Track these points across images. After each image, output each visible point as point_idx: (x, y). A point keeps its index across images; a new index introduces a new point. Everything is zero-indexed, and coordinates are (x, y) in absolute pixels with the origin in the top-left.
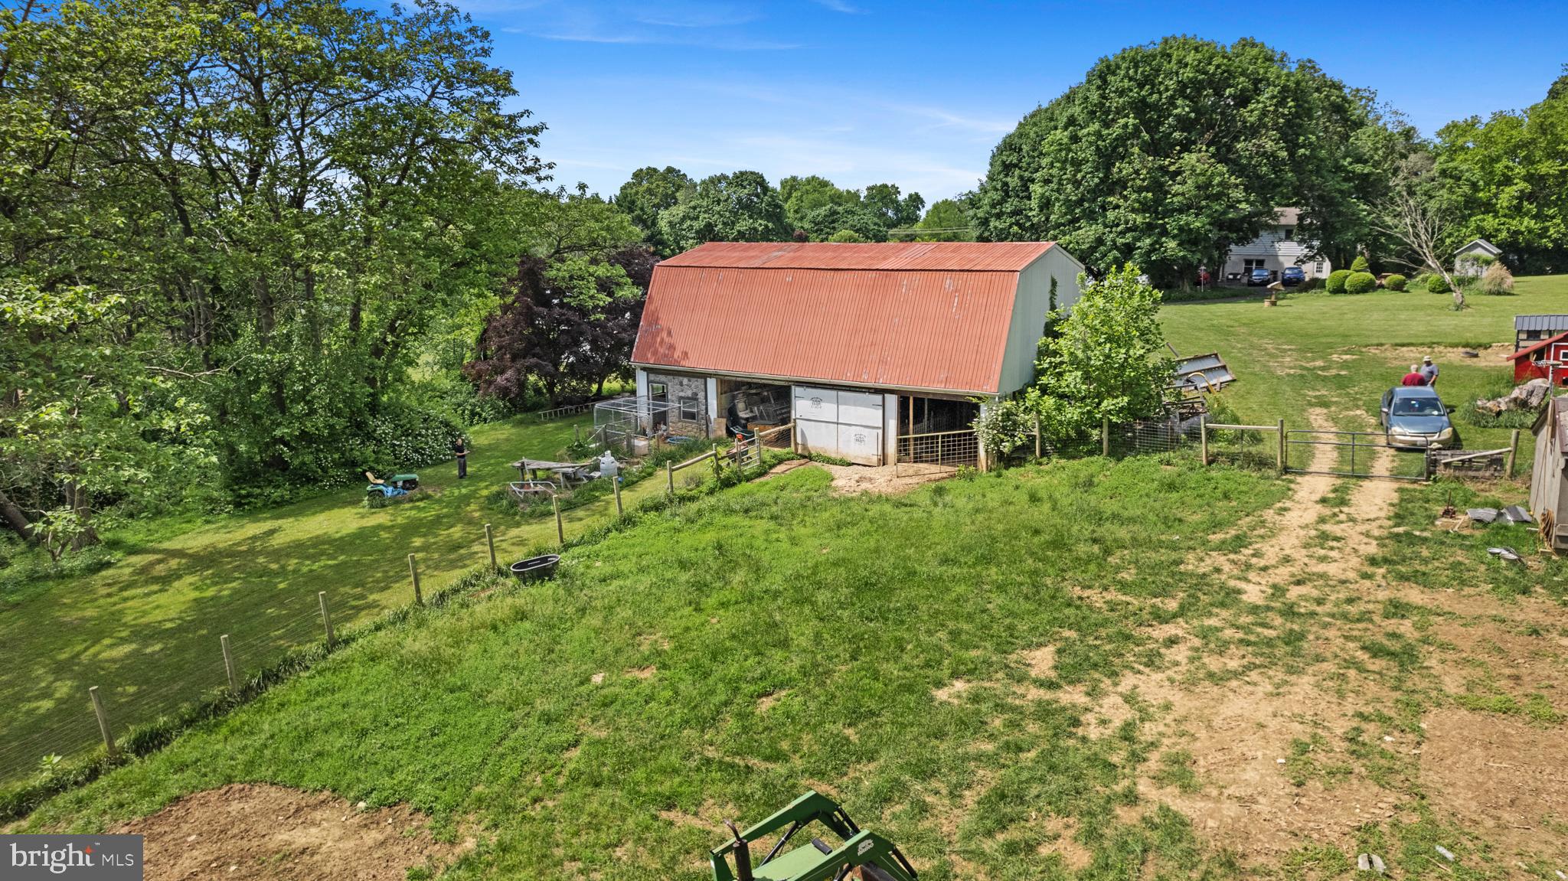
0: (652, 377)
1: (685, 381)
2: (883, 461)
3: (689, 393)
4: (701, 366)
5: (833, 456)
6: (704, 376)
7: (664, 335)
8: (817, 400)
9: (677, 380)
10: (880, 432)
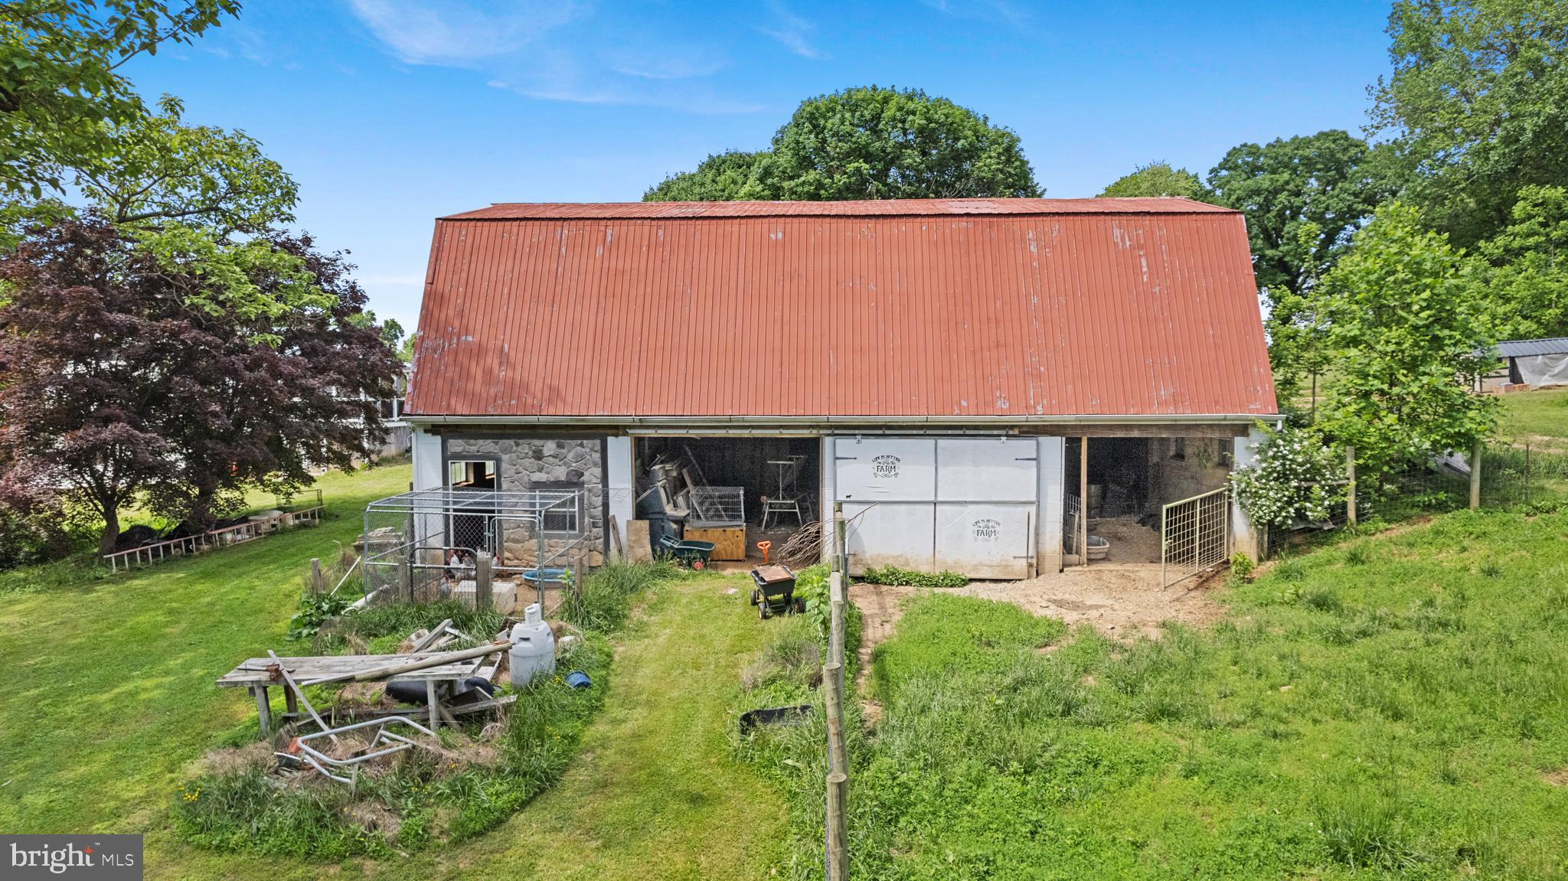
0: (456, 445)
1: (549, 447)
2: (1036, 569)
3: (560, 473)
4: (599, 412)
5: (924, 570)
6: (600, 432)
7: (492, 361)
8: (888, 465)
9: (526, 447)
10: (1033, 509)
